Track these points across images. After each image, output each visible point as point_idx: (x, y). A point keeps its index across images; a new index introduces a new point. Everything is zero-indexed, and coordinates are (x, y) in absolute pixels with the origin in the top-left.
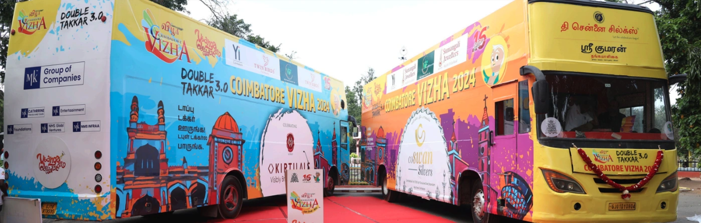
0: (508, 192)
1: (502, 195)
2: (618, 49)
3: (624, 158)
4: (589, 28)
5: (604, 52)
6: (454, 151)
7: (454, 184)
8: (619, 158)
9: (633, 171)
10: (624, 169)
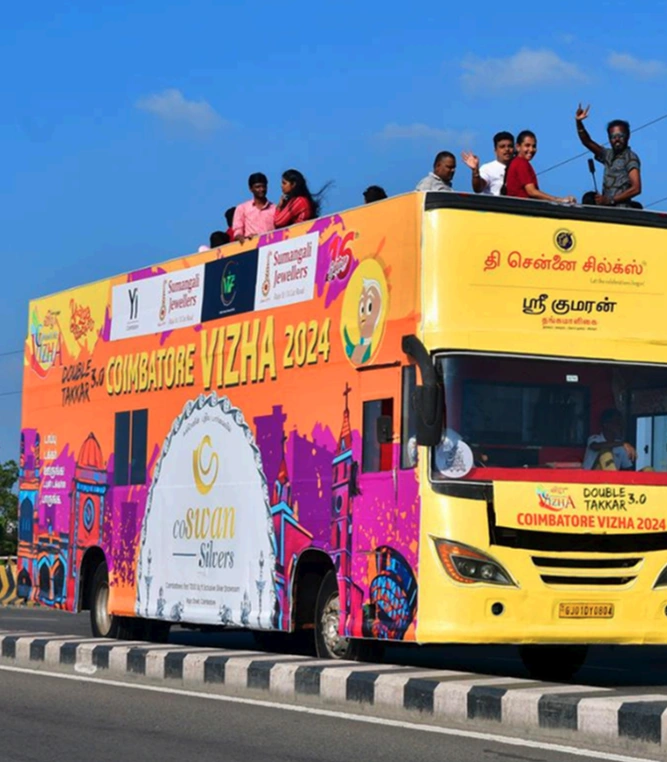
0: (380, 588)
1: (371, 596)
2: (598, 305)
3: (597, 503)
4: (542, 264)
5: (570, 311)
6: (283, 506)
7: (282, 581)
8: (588, 502)
9: (613, 526)
10: (596, 523)
